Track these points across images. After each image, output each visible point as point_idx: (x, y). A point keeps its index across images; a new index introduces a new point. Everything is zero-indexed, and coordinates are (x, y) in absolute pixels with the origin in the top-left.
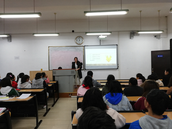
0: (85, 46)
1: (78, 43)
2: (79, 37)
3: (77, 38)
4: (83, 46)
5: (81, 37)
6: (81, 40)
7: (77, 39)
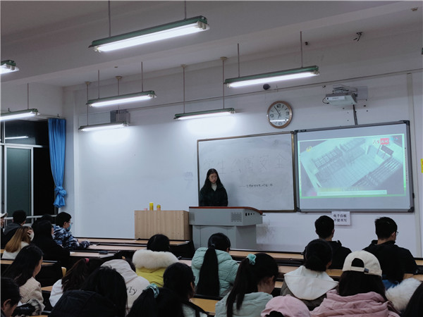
0: (297, 131)
1: (277, 125)
2: (276, 106)
3: (273, 108)
4: (292, 132)
5: (282, 105)
6: (283, 112)
7: (271, 113)
